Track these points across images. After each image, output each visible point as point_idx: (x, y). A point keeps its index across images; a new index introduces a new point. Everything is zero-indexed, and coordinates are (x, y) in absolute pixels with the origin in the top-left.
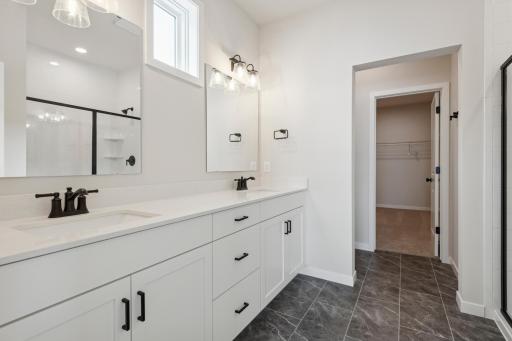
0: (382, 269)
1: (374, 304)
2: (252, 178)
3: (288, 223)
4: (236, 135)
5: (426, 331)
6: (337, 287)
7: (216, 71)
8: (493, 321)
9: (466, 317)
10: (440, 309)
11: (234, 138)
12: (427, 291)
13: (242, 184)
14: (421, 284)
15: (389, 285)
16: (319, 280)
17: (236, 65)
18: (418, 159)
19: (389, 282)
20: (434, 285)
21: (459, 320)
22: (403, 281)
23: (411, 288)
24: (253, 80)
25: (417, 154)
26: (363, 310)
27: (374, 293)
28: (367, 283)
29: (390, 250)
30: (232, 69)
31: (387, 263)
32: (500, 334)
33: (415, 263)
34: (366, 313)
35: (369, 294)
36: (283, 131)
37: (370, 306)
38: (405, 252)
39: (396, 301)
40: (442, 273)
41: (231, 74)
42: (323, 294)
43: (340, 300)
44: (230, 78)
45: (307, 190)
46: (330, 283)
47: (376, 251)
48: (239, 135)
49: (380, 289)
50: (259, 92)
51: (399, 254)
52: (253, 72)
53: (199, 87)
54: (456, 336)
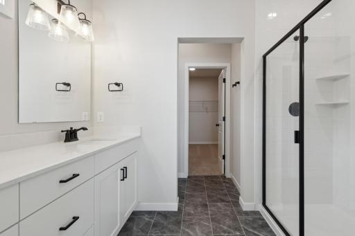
0: (194, 190)
1: (194, 221)
2: (84, 129)
3: (124, 170)
4: (65, 84)
5: (229, 233)
6: (165, 215)
7: (37, 8)
8: (259, 212)
9: (247, 213)
10: (232, 212)
11: (62, 87)
12: (223, 201)
13: (71, 135)
14: (219, 196)
15: (200, 202)
16: (150, 213)
17: (63, 7)
18: (207, 112)
19: (201, 200)
20: (226, 195)
21: (244, 217)
22: (209, 196)
23: (214, 201)
24: (85, 30)
25: (207, 109)
26: (187, 230)
27: (192, 212)
28: (187, 205)
29: (197, 174)
30: (59, 12)
31: (196, 185)
32: (263, 219)
33: (213, 181)
34: (189, 231)
35: (189, 214)
36: (117, 84)
37: (192, 224)
38: (206, 174)
39: (207, 214)
40: (228, 185)
41: (56, 16)
42: (155, 225)
43: (169, 226)
44: (56, 21)
45: (140, 137)
46: (159, 213)
47: (189, 177)
48: (68, 85)
49: (196, 207)
50: (91, 44)
51: (202, 177)
52: (85, 21)
53: (8, 17)
54: (245, 230)
